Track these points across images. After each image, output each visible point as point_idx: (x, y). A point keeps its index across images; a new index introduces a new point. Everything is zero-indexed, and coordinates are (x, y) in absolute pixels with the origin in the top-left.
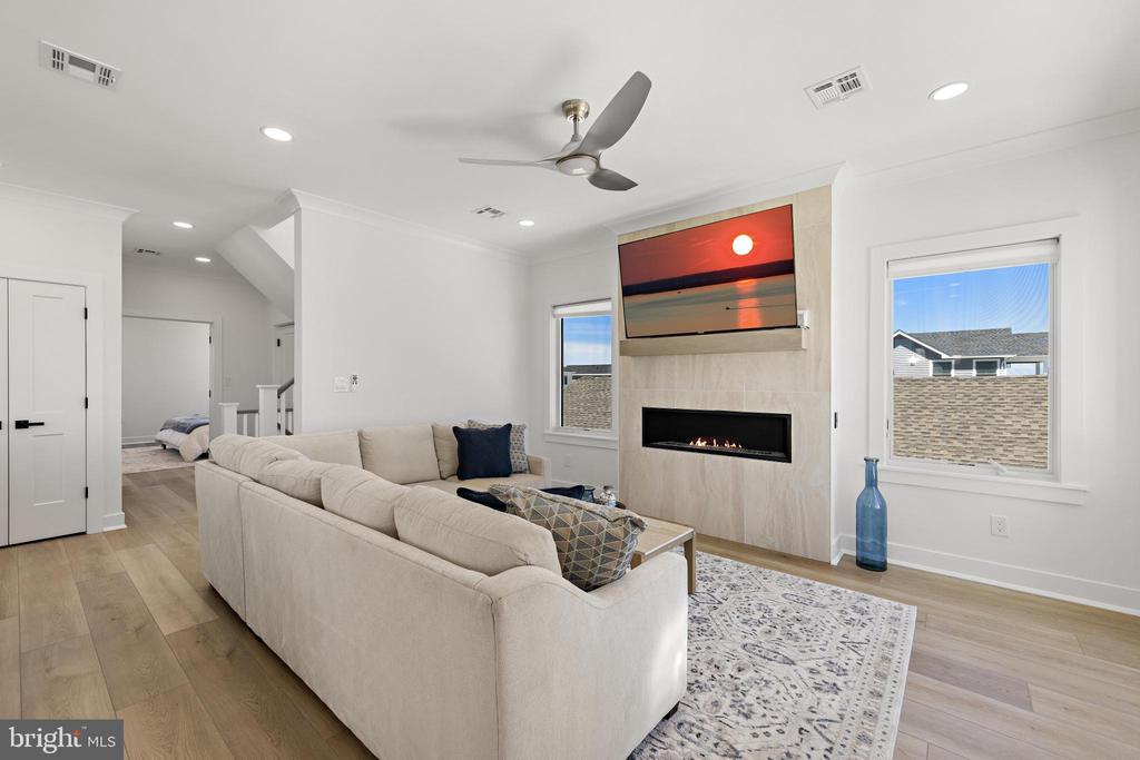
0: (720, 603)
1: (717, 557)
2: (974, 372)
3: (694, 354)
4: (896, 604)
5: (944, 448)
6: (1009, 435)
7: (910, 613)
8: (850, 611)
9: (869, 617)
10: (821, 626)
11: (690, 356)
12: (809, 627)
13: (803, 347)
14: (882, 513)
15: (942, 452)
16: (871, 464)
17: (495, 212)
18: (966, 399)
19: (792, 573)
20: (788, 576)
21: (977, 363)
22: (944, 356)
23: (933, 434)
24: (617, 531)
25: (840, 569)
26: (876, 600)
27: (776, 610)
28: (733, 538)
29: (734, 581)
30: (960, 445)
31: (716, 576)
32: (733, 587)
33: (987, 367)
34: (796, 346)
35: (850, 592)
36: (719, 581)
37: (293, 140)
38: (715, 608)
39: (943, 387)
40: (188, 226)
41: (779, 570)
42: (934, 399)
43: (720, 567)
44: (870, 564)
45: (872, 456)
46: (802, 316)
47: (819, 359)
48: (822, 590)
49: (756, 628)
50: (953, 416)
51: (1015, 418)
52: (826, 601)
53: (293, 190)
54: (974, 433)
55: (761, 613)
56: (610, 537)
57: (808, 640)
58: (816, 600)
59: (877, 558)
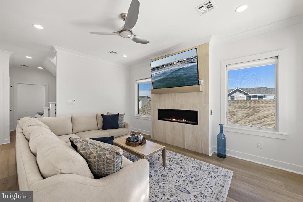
0: (172, 169)
1: (176, 153)
2: (257, 99)
3: (171, 93)
4: (226, 170)
5: (248, 119)
6: (266, 116)
7: (231, 173)
8: (212, 172)
9: (218, 175)
10: (201, 179)
11: (171, 94)
12: (198, 178)
13: (201, 91)
14: (225, 140)
15: (247, 120)
16: (221, 126)
17: (114, 53)
18: (254, 106)
19: (197, 159)
20: (195, 160)
21: (258, 96)
22: (249, 94)
23: (245, 115)
24: (111, 156)
25: (212, 158)
26: (221, 168)
27: (189, 172)
28: (182, 147)
29: (179, 162)
30: (252, 118)
31: (173, 160)
32: (178, 164)
33: (261, 97)
34: (198, 91)
35: (213, 165)
36: (174, 161)
37: (44, 29)
38: (170, 171)
39: (248, 102)
40: (31, 58)
41: (193, 158)
42: (245, 106)
43: (176, 156)
44: (221, 156)
45: (222, 123)
46: (201, 82)
47: (206, 95)
48: (205, 165)
49: (180, 179)
50: (250, 110)
51: (267, 111)
52: (205, 169)
53: (53, 46)
54: (256, 115)
55: (184, 173)
56: (108, 159)
57: (196, 184)
58: (202, 168)
59: (223, 154)
